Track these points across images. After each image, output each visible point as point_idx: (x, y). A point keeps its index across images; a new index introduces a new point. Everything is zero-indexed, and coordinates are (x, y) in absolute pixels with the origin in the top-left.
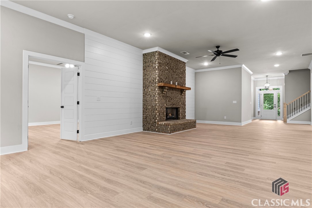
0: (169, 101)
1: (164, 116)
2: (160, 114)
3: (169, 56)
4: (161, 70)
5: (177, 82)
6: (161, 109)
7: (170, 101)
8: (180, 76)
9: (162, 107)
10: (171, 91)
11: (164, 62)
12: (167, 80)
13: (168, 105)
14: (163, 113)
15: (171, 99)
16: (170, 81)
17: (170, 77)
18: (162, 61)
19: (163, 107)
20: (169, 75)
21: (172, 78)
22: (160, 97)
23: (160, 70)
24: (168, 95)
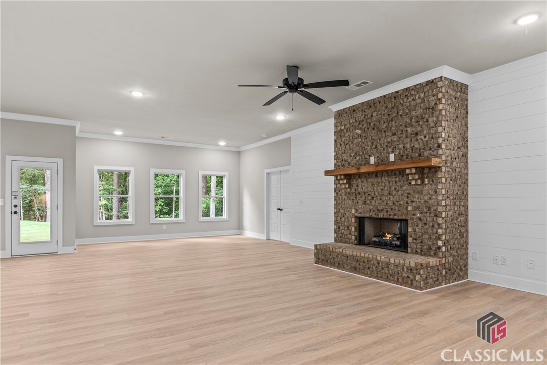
0: (365, 203)
1: (350, 234)
2: (341, 228)
3: (362, 103)
4: (343, 144)
5: (393, 152)
6: (343, 219)
7: (368, 202)
8: (409, 130)
9: (345, 214)
10: (369, 180)
11: (350, 124)
12: (358, 158)
13: (360, 211)
14: (348, 227)
15: (370, 198)
16: (367, 156)
17: (369, 148)
18: (345, 125)
19: (347, 215)
20: (363, 145)
21: (376, 147)
22: (341, 195)
23: (341, 145)
24: (360, 190)
